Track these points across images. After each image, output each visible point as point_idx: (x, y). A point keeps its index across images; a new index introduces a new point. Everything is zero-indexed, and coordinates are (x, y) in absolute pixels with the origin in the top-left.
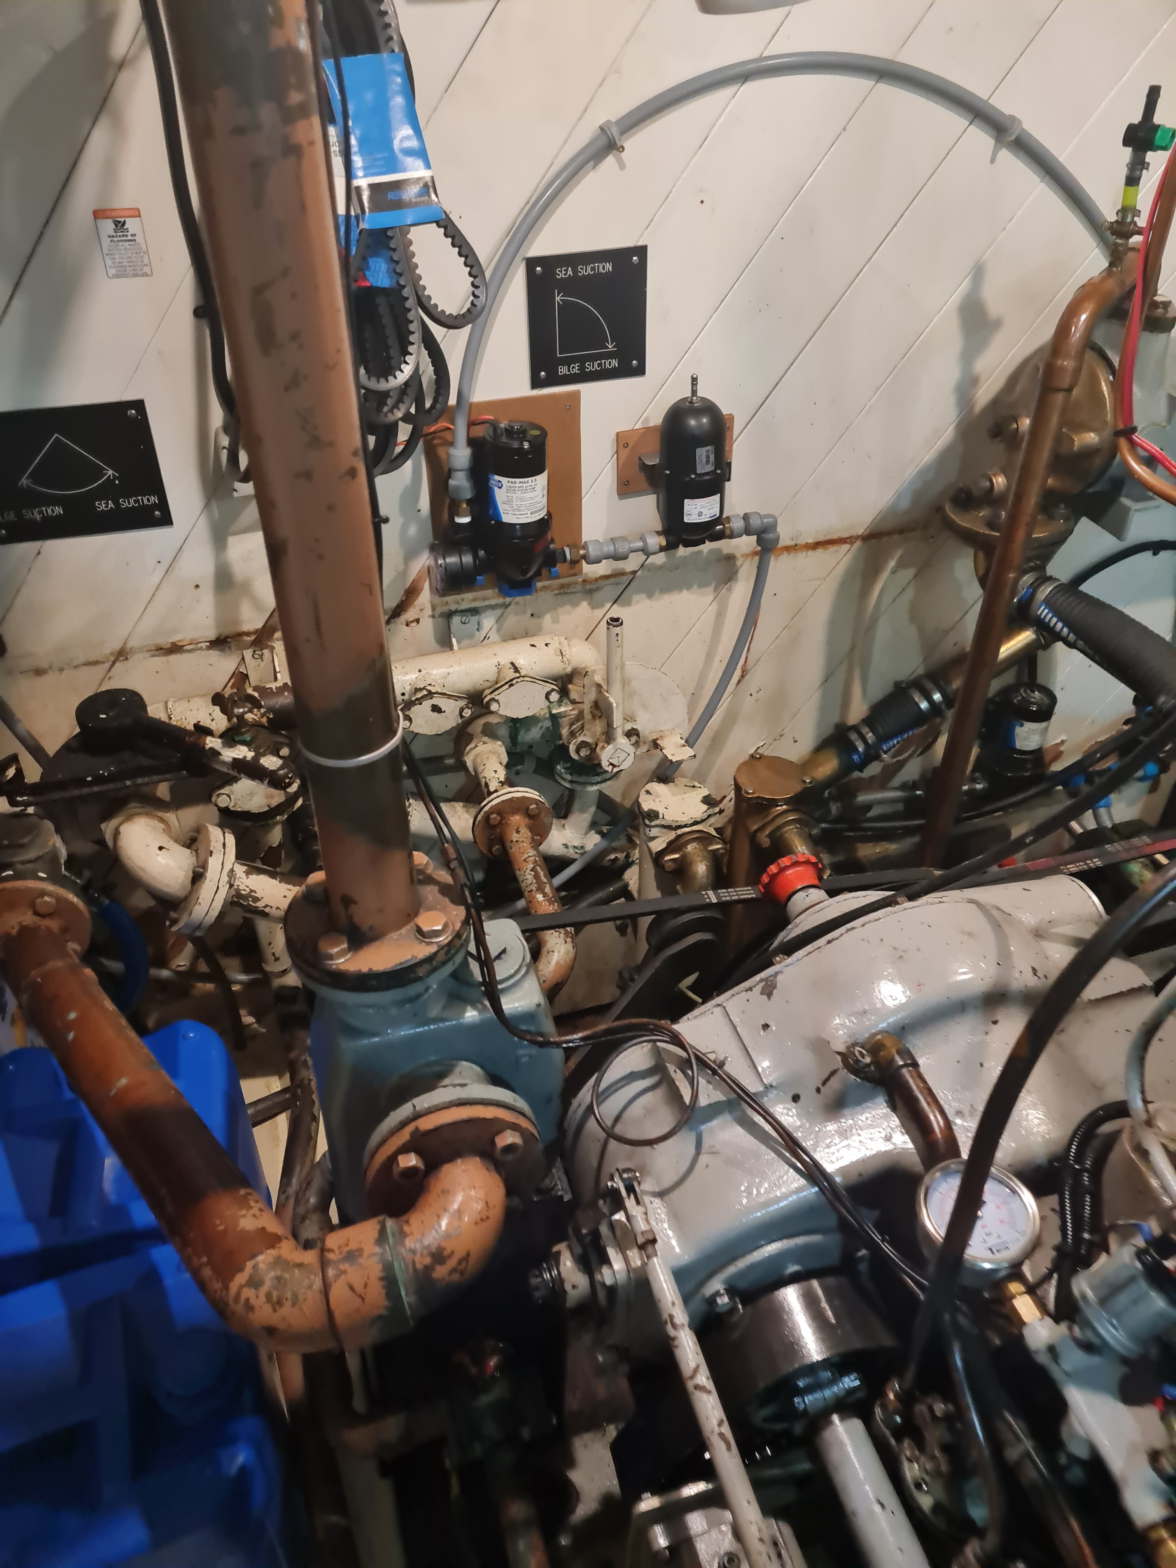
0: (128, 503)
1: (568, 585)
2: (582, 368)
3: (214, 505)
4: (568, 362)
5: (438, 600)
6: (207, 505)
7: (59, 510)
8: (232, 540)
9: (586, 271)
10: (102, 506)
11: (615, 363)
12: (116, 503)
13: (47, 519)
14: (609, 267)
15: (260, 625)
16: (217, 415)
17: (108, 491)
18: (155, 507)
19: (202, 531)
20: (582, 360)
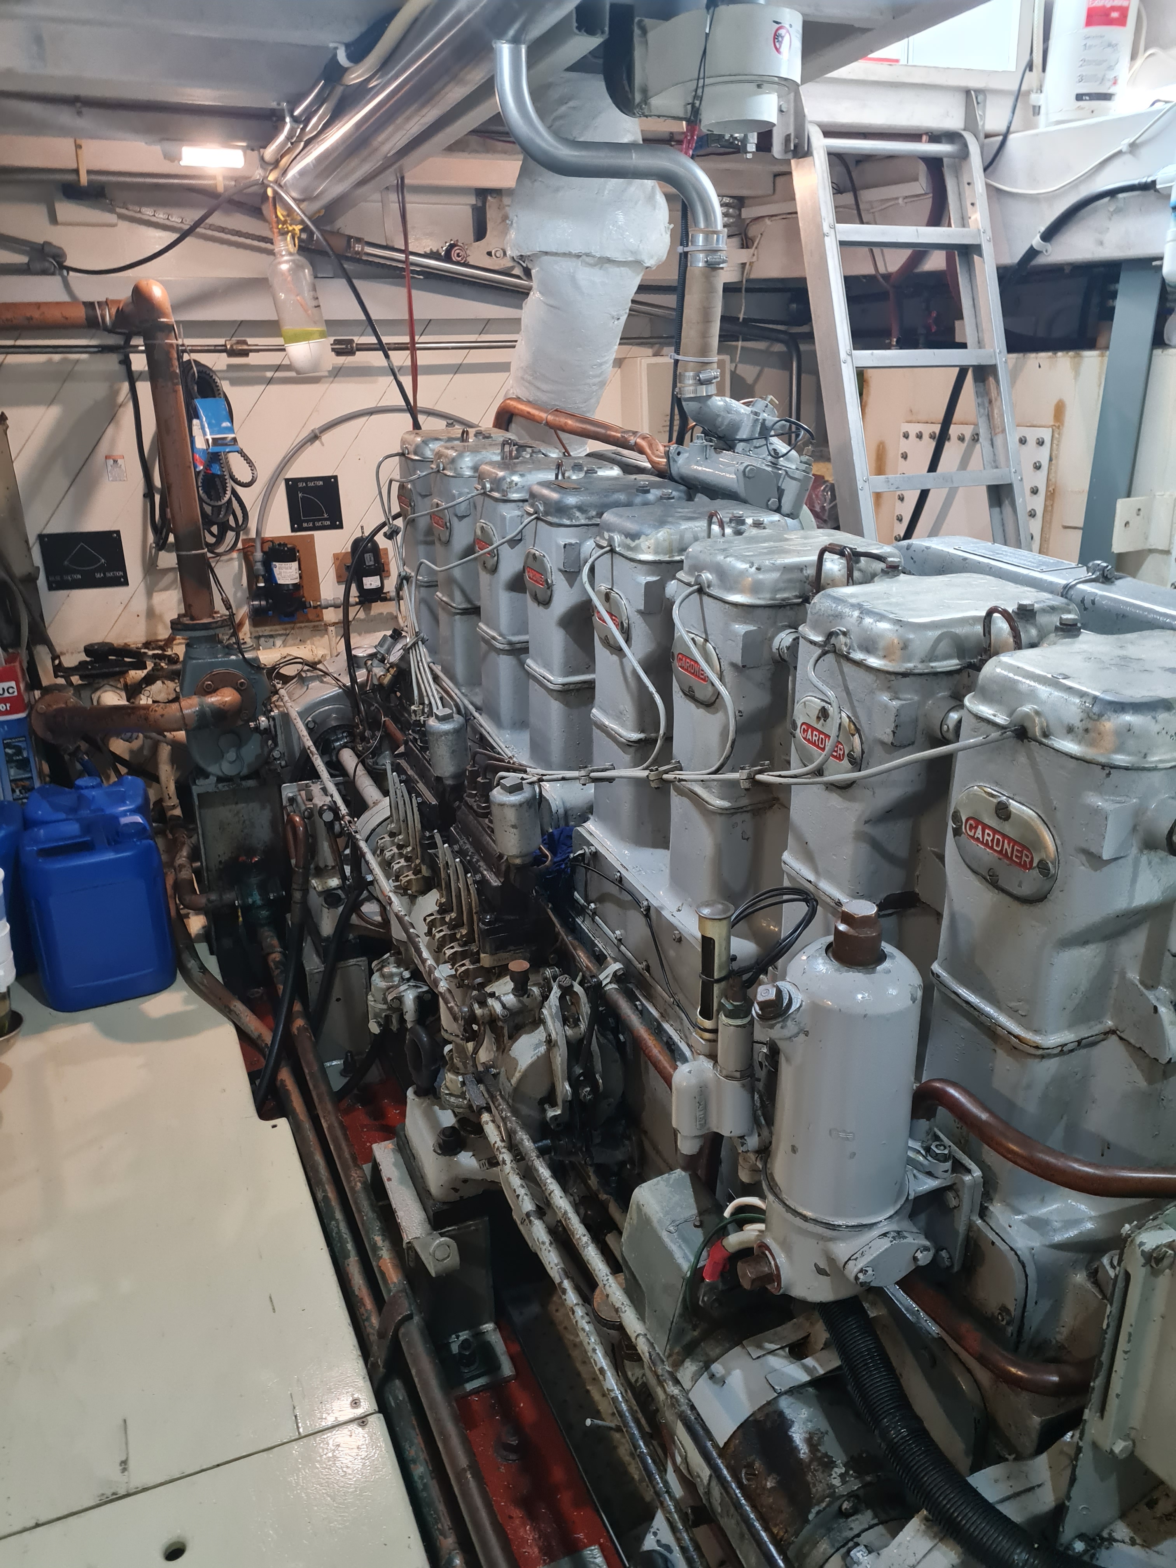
0: (110, 574)
1: (317, 626)
2: (314, 524)
3: (148, 577)
4: (307, 521)
5: (253, 629)
6: (144, 578)
7: (79, 577)
8: (155, 594)
9: (311, 484)
10: (98, 575)
11: (329, 523)
12: (104, 574)
13: (74, 580)
14: (321, 483)
15: (167, 637)
16: (151, 537)
17: (101, 569)
18: (120, 577)
19: (142, 589)
20: (314, 521)
